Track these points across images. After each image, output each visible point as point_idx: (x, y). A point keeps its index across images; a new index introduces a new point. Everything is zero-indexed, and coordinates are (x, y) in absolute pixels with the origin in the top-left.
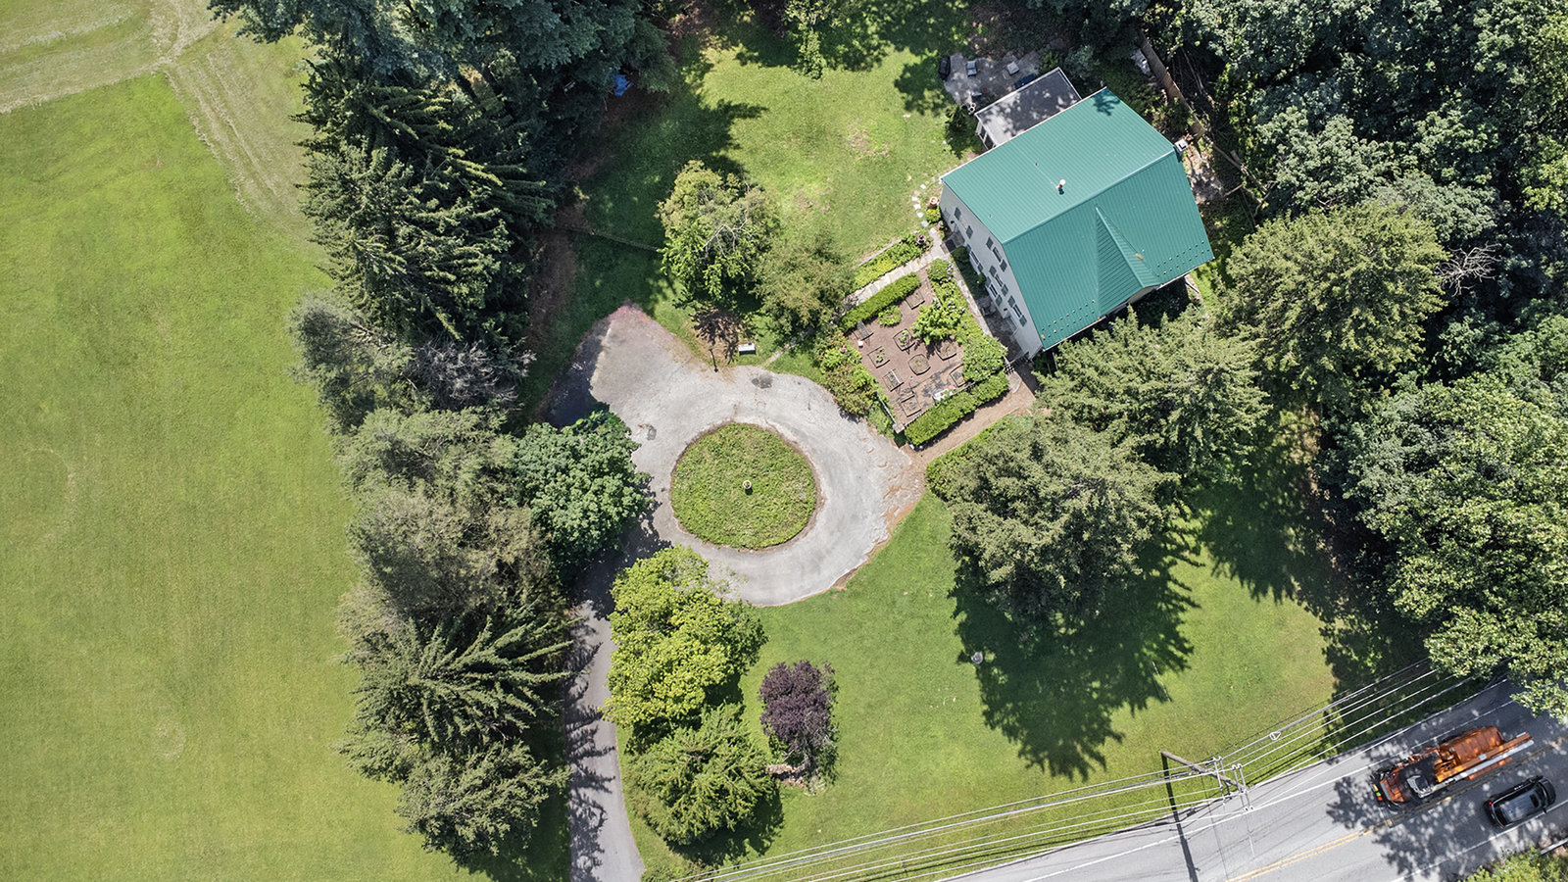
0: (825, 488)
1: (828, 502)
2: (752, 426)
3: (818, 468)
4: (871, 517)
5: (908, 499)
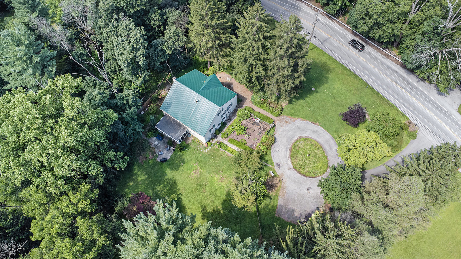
0: (296, 138)
1: (299, 136)
2: (292, 163)
3: (292, 142)
4: (296, 124)
5: (287, 118)
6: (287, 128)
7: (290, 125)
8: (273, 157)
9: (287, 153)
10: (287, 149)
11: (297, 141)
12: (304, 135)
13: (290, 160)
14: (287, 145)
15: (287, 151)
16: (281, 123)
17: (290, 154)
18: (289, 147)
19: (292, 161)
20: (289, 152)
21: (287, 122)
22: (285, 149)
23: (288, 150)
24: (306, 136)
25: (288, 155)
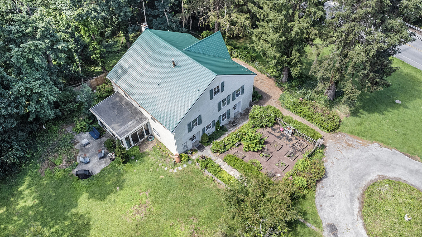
0: (372, 177)
1: (380, 174)
2: (367, 230)
3: (364, 184)
4: (371, 152)
5: (349, 138)
6: (351, 156)
7: (357, 151)
8: (318, 208)
9: (352, 205)
10: (352, 195)
11: (374, 184)
12: (390, 175)
13: (360, 221)
14: (353, 187)
15: (352, 201)
16: (338, 144)
17: (360, 209)
18: (358, 193)
19: (365, 225)
20: (357, 204)
21: (350, 145)
22: (348, 196)
23: (357, 200)
24: (395, 176)
25: (356, 210)
